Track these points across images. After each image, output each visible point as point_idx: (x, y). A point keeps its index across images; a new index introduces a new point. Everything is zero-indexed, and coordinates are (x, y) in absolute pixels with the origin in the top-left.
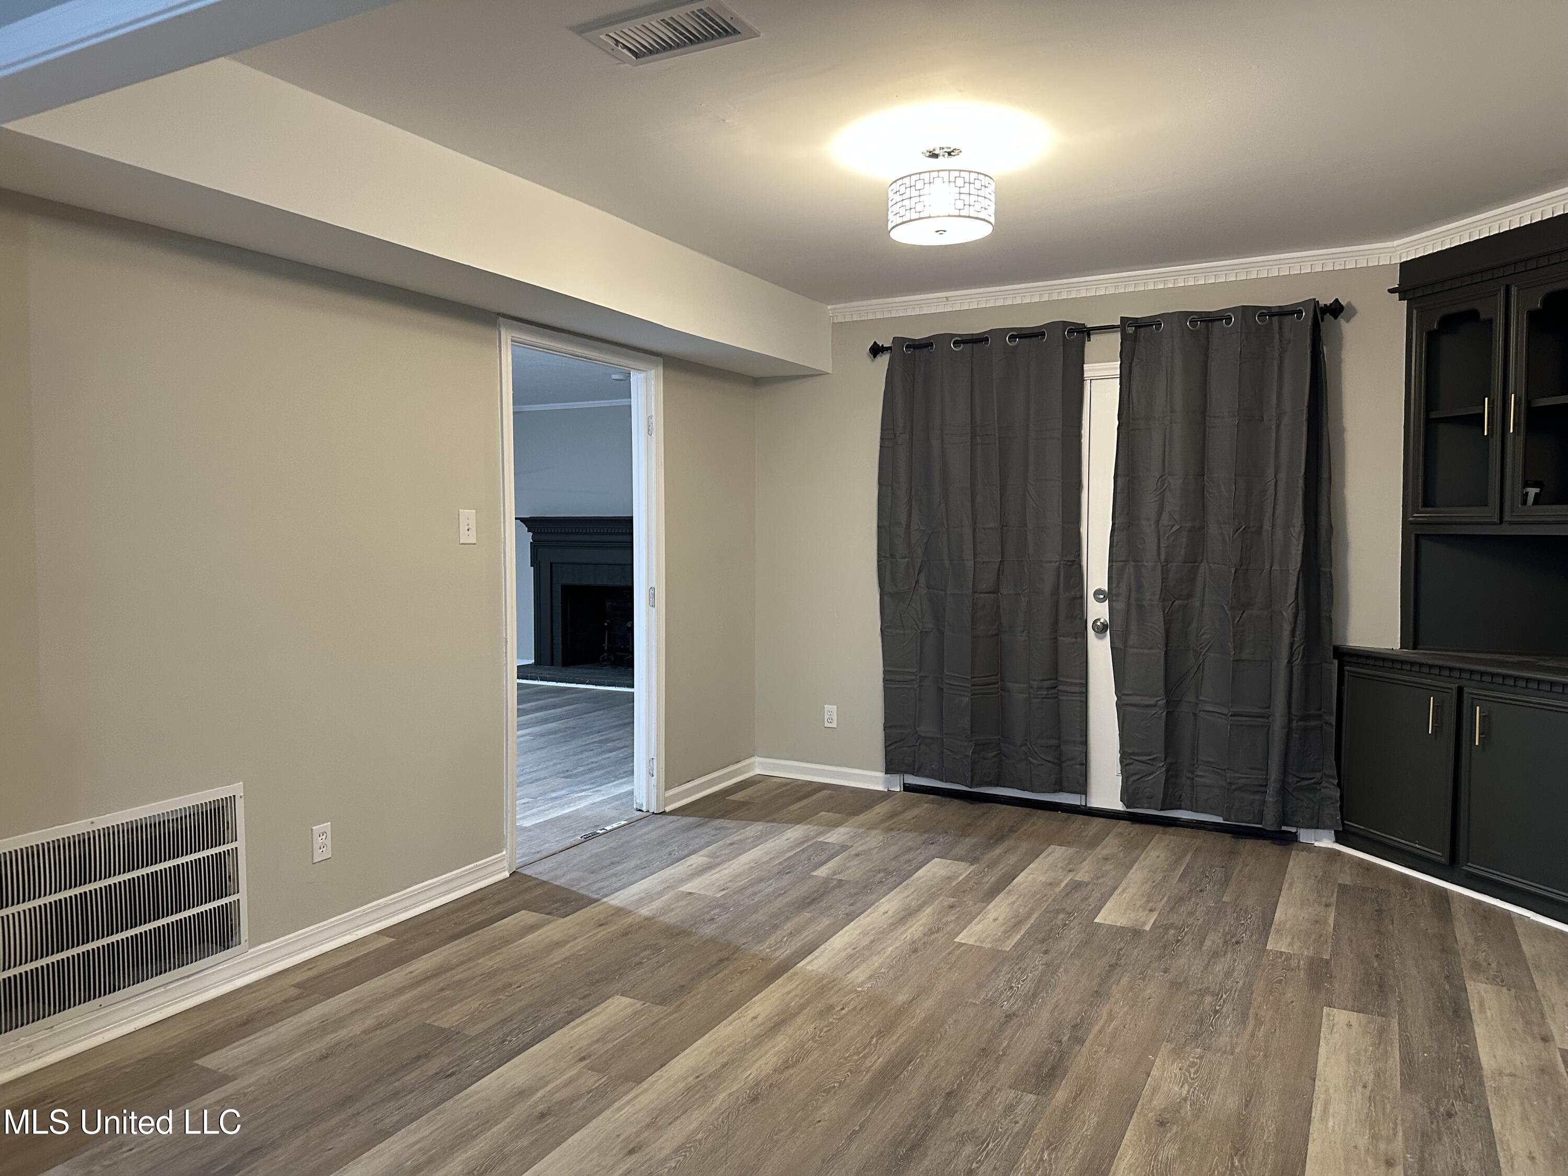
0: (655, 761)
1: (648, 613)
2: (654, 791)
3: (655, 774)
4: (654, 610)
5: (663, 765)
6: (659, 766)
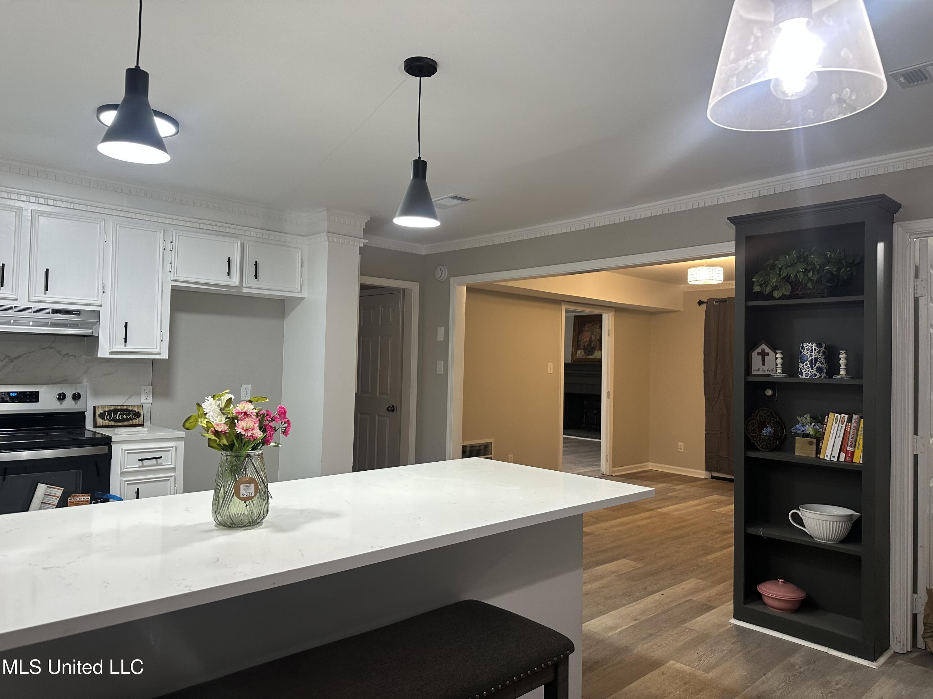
0: (609, 456)
1: (607, 401)
2: (608, 467)
3: (609, 460)
4: (609, 400)
5: (612, 458)
6: (610, 458)
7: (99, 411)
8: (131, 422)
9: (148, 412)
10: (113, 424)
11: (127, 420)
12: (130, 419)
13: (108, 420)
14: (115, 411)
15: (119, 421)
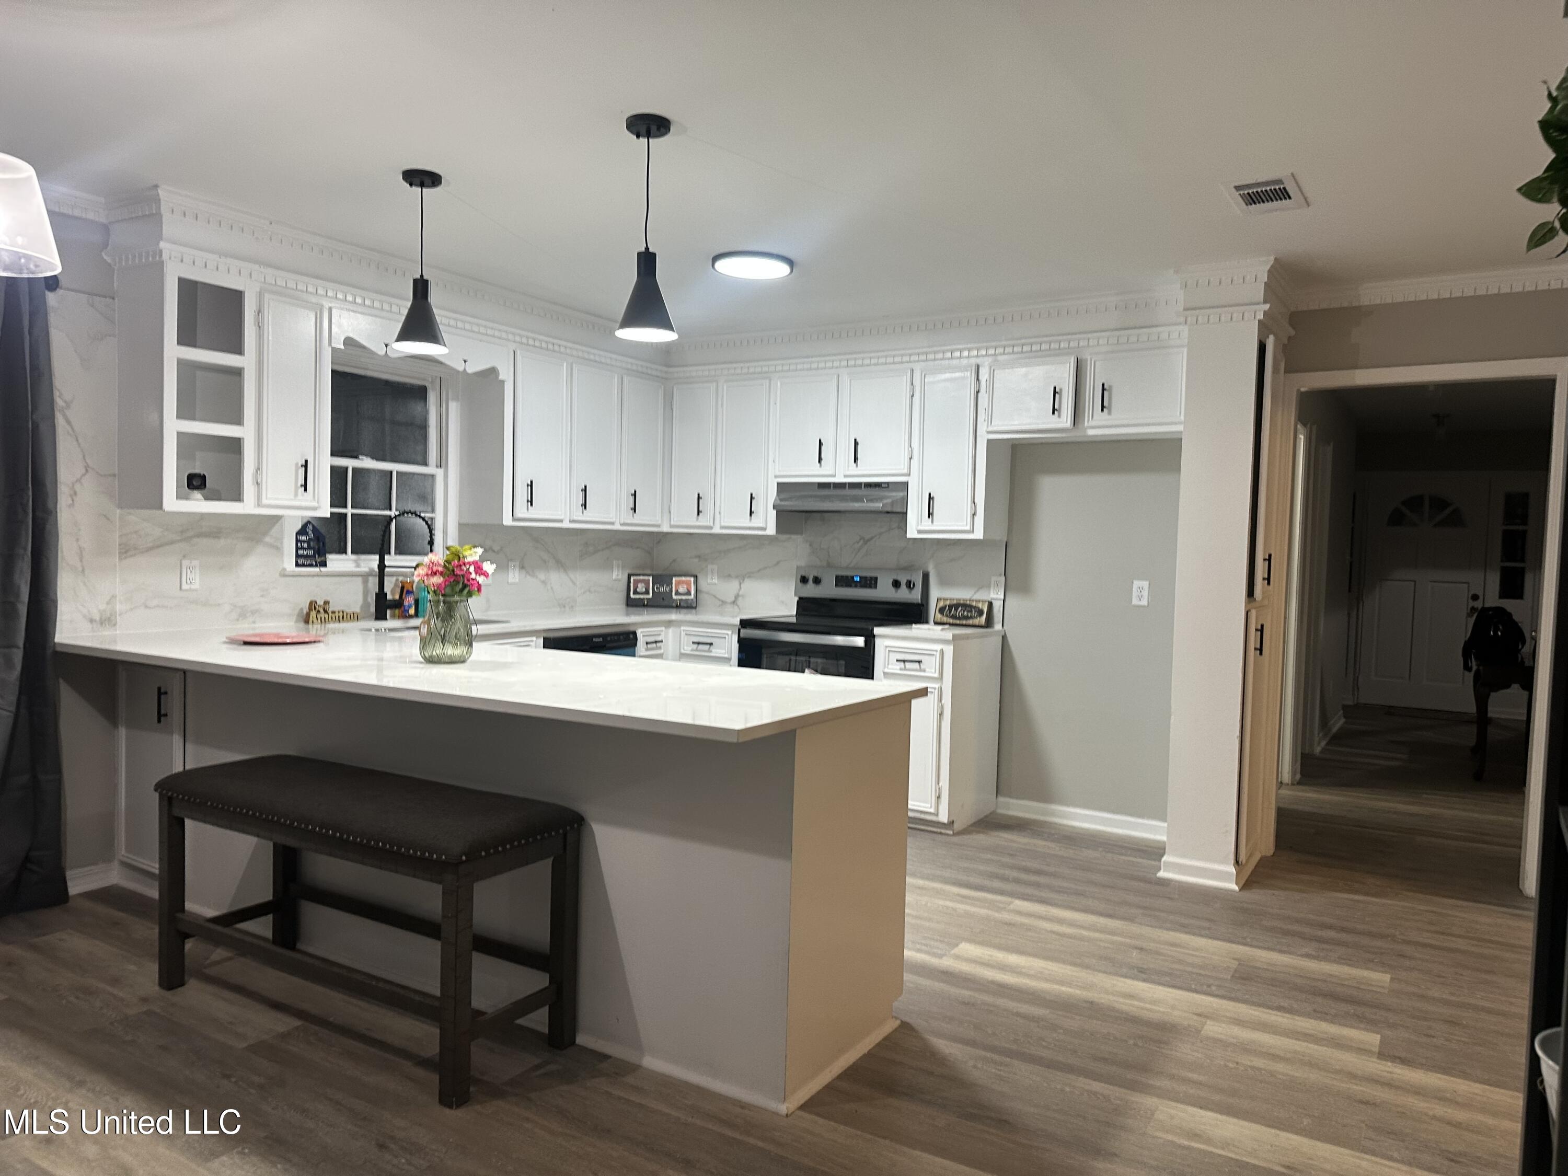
7: (941, 604)
8: (970, 622)
9: (999, 611)
10: (951, 621)
11: (967, 618)
12: (971, 617)
13: (947, 616)
14: (957, 606)
15: (959, 618)
